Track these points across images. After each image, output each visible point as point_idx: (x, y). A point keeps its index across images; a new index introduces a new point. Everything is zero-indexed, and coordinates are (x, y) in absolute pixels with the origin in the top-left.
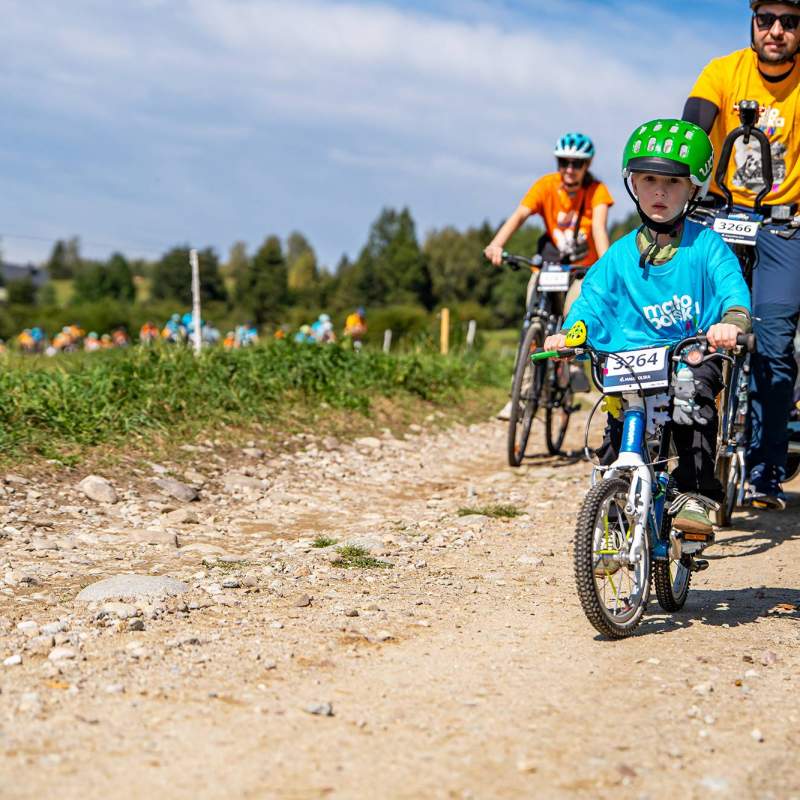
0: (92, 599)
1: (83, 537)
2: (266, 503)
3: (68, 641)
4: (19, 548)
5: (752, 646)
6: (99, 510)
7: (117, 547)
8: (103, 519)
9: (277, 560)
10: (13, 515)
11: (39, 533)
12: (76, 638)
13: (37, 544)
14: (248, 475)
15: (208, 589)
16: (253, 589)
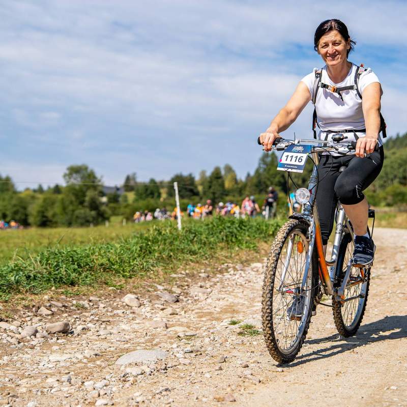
0: (123, 363)
1: (123, 326)
2: (209, 301)
3: (106, 394)
4: (93, 335)
6: (132, 311)
7: (139, 330)
8: (134, 315)
9: (212, 333)
10: (92, 317)
11: (103, 326)
12: (109, 392)
13: (101, 332)
14: (201, 287)
15: (178, 355)
16: (199, 353)
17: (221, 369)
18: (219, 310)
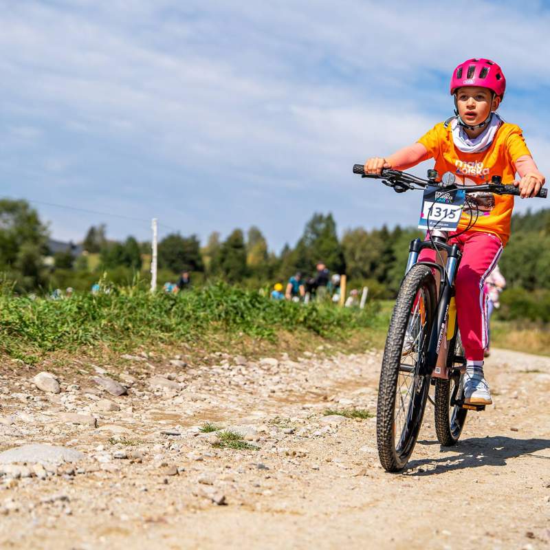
2: (179, 400)
5: (534, 525)
6: (43, 397)
7: (47, 425)
8: (45, 404)
14: (169, 379)
15: (100, 459)
16: (138, 460)
17: (166, 482)
18: (192, 414)
